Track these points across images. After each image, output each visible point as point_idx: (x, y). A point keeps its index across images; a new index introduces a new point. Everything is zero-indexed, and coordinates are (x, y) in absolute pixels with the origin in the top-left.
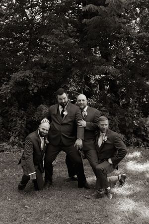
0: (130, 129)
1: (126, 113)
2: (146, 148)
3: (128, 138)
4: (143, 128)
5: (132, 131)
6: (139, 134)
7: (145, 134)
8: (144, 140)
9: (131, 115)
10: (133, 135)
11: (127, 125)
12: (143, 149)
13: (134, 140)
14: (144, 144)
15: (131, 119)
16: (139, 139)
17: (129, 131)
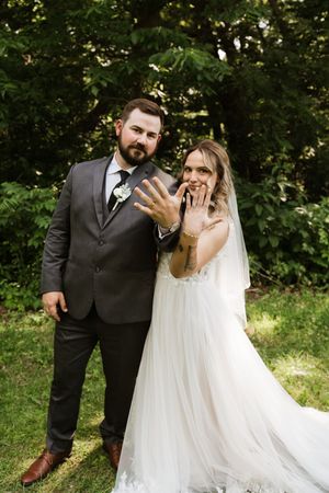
0: (270, 239)
1: (258, 194)
2: (315, 290)
3: (267, 264)
4: (305, 235)
5: (275, 243)
6: (296, 250)
7: (312, 250)
8: (311, 267)
9: (271, 200)
10: (280, 254)
11: (263, 226)
12: (309, 293)
13: (283, 268)
14: (311, 279)
15: (271, 209)
16: (296, 267)
17: (269, 244)
